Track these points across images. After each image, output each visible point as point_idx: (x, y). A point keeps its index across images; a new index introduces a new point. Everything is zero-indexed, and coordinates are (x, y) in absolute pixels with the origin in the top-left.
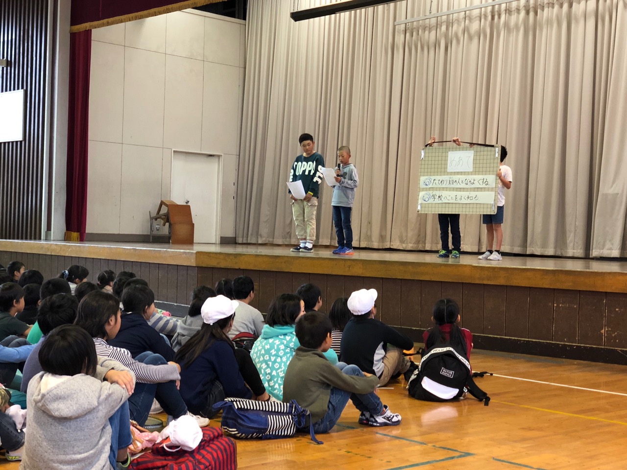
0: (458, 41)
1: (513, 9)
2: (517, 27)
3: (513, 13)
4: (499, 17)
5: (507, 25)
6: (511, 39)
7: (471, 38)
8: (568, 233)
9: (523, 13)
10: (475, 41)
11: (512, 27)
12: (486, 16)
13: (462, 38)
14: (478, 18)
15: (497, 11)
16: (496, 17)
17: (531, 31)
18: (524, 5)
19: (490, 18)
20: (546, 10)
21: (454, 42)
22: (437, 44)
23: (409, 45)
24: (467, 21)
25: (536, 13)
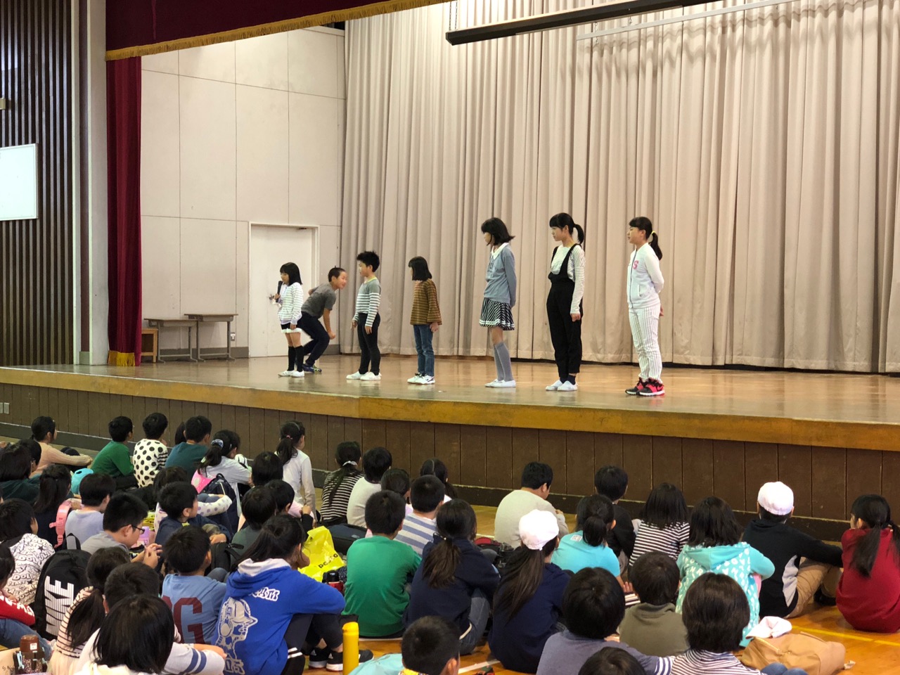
0: (672, 64)
1: (754, 19)
2: (761, 44)
3: (754, 23)
4: (734, 30)
5: (744, 41)
6: (752, 61)
7: (691, 59)
8: (845, 338)
9: (769, 25)
10: (698, 63)
11: (753, 44)
12: (713, 29)
13: (679, 59)
14: (702, 31)
15: (731, 21)
16: (729, 30)
17: (782, 50)
18: (770, 13)
19: (719, 30)
20: (803, 20)
21: (667, 65)
22: (640, 68)
23: (597, 69)
24: (685, 36)
25: (788, 24)
